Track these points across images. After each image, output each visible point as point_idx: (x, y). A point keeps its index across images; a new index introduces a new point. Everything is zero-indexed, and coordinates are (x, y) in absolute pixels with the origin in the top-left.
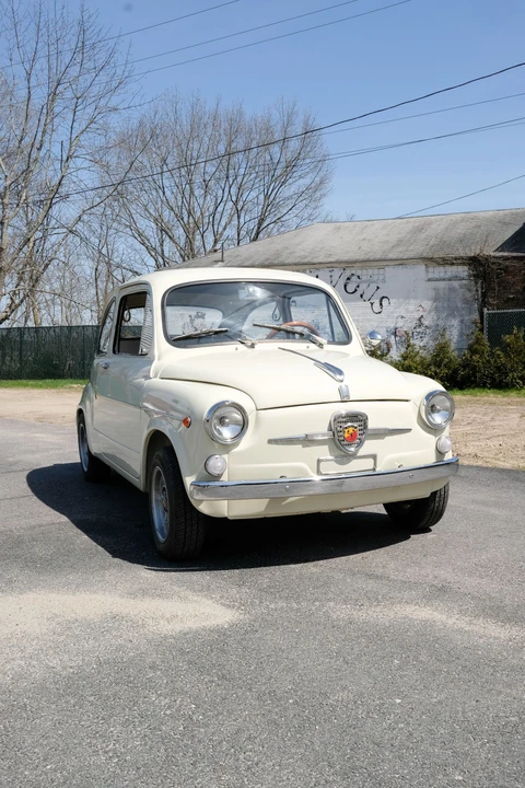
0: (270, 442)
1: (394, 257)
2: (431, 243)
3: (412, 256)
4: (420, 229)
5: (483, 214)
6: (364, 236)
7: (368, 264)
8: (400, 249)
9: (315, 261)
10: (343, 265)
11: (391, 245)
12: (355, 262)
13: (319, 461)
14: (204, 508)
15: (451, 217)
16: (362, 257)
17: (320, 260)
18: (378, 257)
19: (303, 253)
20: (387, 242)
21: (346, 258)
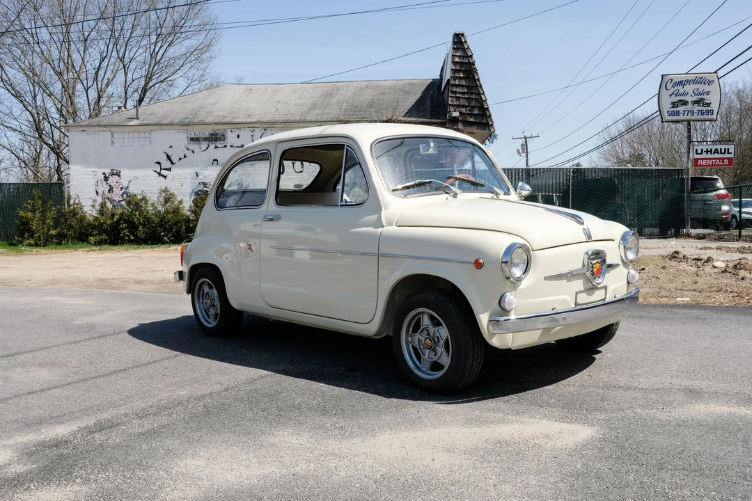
0: (546, 278)
1: (313, 119)
2: (344, 107)
3: (329, 119)
4: (329, 94)
5: (383, 83)
6: (277, 99)
7: (289, 125)
8: (316, 112)
9: (236, 121)
10: (265, 126)
11: (307, 108)
12: (275, 123)
13: (577, 293)
14: (495, 342)
15: (355, 84)
16: (282, 119)
17: (240, 120)
18: (297, 119)
19: (221, 114)
20: (301, 105)
21: (266, 119)
